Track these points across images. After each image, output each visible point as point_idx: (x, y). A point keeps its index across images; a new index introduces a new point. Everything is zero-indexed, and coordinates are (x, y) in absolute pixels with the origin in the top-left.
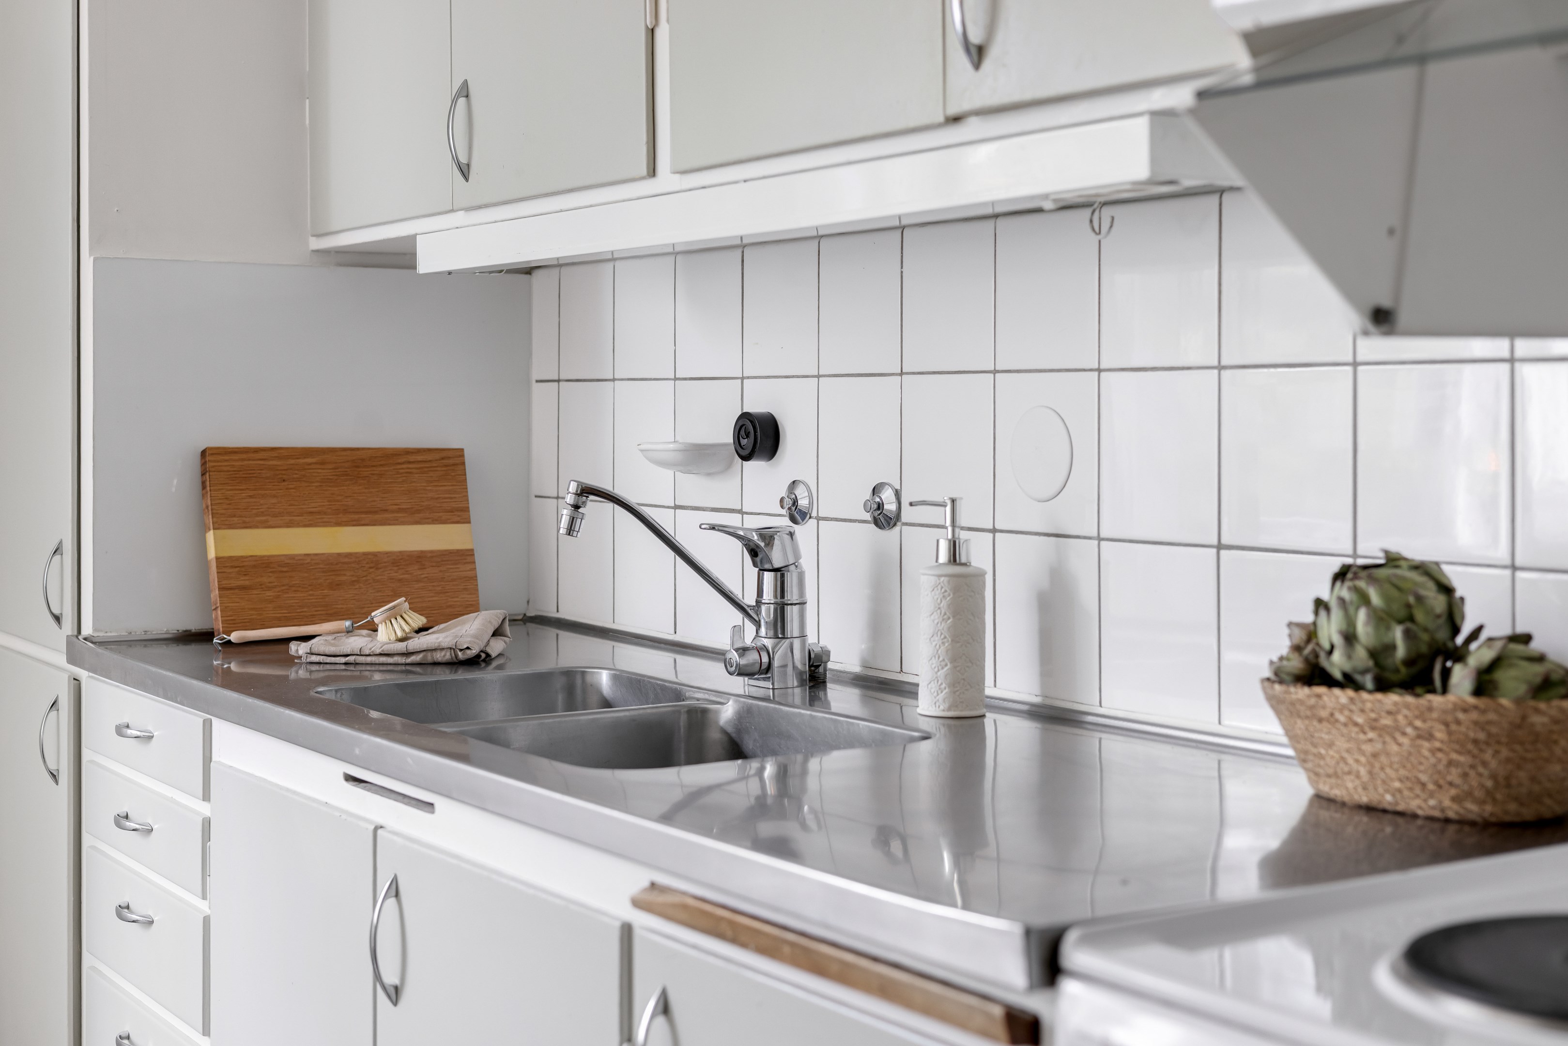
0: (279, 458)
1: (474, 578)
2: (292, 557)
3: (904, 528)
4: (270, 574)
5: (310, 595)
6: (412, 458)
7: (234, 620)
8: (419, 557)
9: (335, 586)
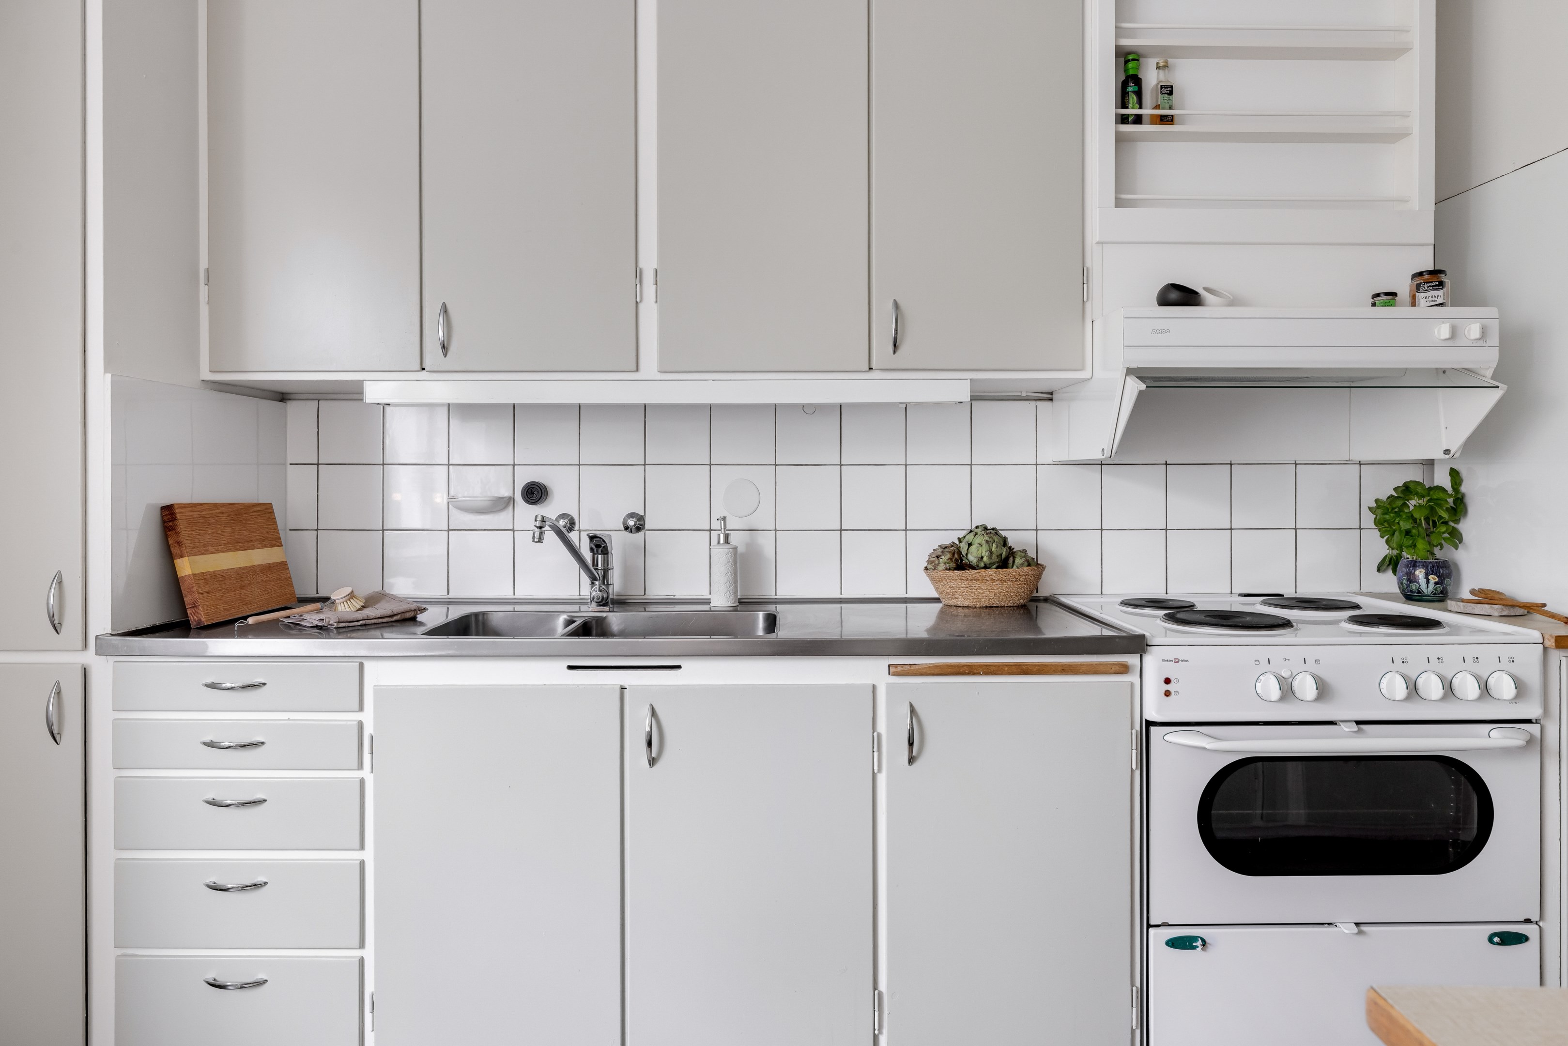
0: (205, 510)
1: (290, 578)
2: (223, 571)
3: (646, 532)
4: (216, 583)
5: (235, 594)
6: (256, 509)
7: (208, 613)
8: (270, 567)
9: (242, 587)
